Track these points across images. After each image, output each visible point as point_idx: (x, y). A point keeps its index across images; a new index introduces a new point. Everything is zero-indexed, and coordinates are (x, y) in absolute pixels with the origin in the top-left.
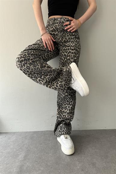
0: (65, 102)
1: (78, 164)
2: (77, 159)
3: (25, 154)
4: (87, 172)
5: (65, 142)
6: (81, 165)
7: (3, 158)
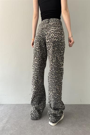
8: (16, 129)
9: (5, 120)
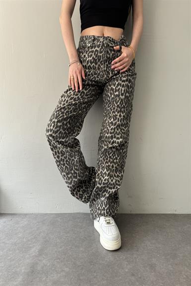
0: (107, 159)
1: (127, 265)
2: (124, 258)
3: (40, 246)
4: (140, 278)
5: (105, 230)
6: (131, 267)
7: (5, 250)
8: (67, 269)
9: (35, 248)
